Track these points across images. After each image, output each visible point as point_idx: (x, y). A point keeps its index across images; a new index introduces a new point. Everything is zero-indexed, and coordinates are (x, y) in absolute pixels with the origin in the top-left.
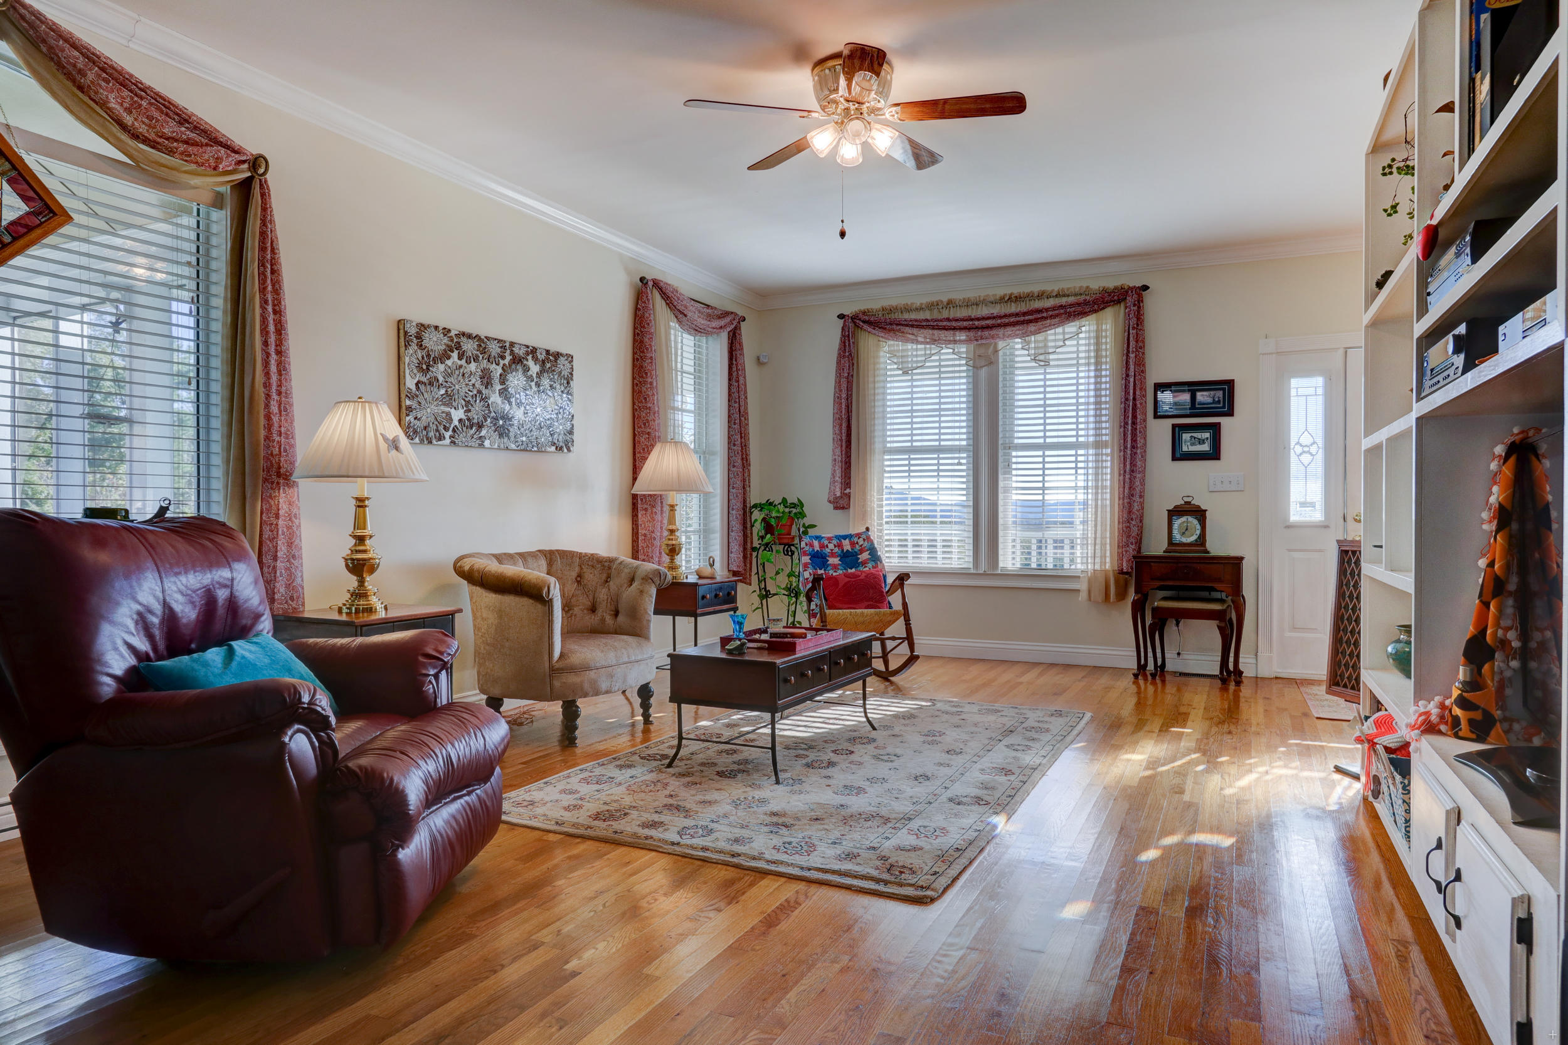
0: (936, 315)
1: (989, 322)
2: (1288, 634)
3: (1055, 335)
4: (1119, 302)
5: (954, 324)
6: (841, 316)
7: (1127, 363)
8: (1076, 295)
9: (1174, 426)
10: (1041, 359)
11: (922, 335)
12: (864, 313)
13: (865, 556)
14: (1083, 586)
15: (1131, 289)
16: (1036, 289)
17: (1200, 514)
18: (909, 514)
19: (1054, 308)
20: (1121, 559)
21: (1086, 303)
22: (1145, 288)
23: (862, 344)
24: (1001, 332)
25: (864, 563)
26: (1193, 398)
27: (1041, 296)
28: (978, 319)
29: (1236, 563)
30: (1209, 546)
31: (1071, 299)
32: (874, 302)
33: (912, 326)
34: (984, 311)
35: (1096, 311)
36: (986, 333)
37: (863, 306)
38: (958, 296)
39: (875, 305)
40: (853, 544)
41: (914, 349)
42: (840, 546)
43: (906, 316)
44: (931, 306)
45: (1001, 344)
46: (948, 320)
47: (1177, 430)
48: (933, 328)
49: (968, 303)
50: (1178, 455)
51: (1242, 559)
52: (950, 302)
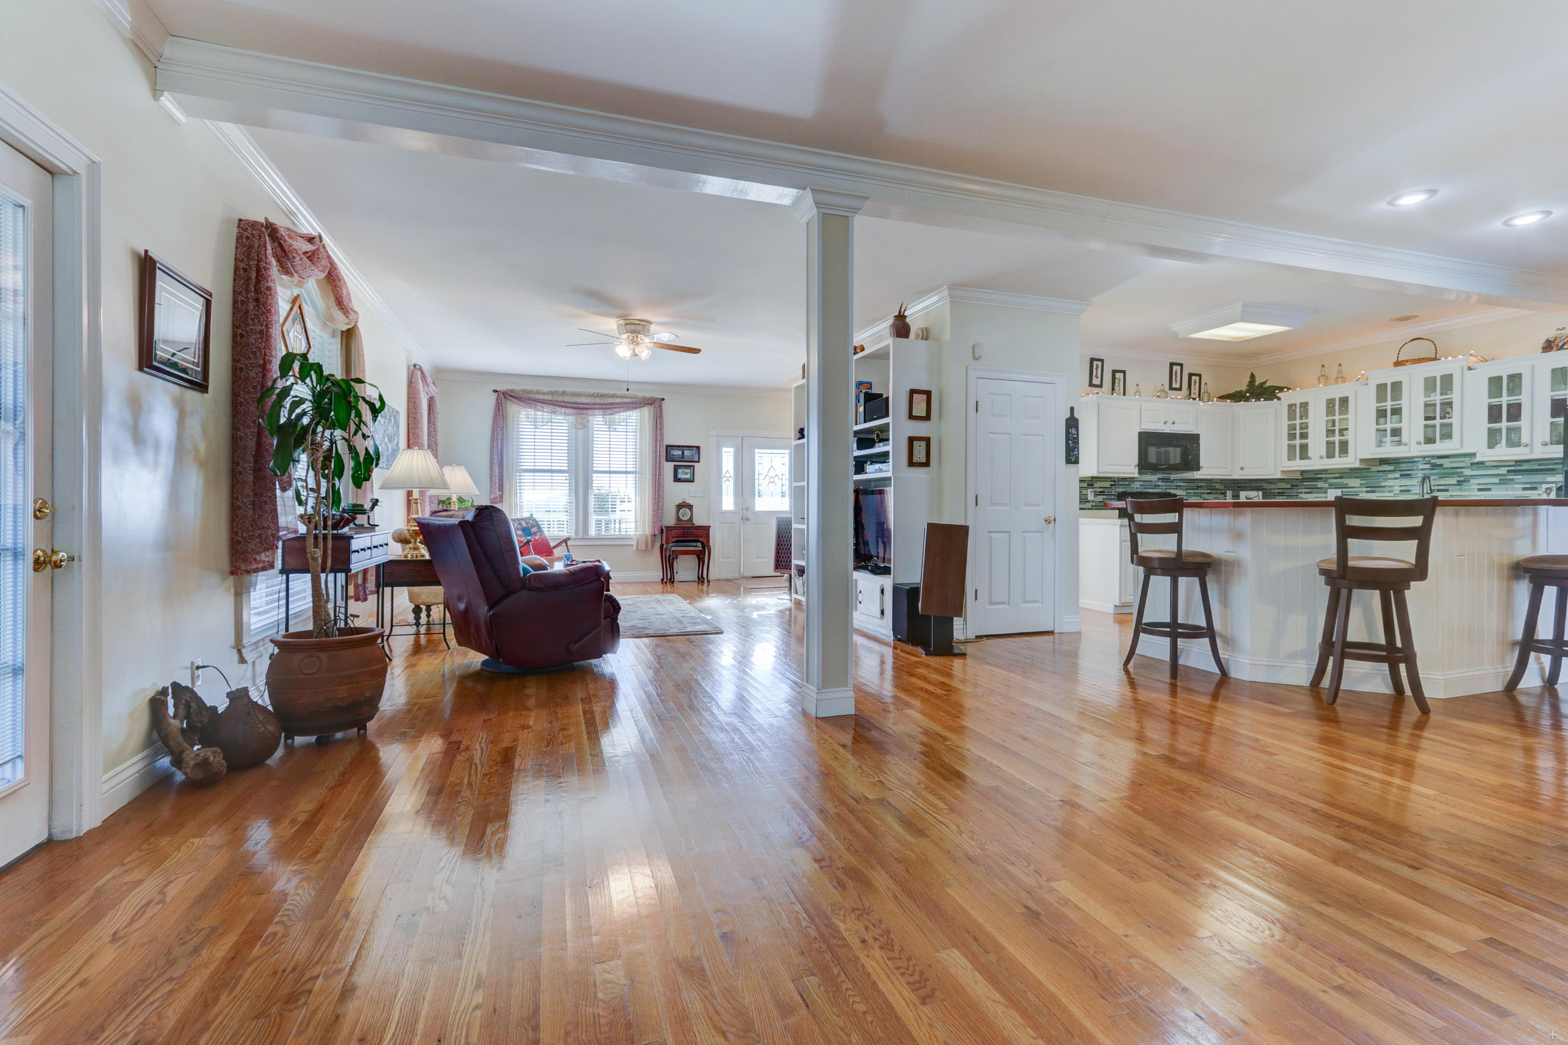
0: (556, 398)
1: (586, 406)
2: (721, 560)
3: (622, 415)
4: (652, 404)
5: (568, 405)
6: (495, 391)
7: (656, 435)
8: (631, 398)
9: (675, 466)
10: (611, 427)
11: (547, 408)
12: (511, 391)
13: (534, 530)
14: (634, 543)
15: (658, 399)
16: (611, 392)
17: (690, 507)
18: (534, 507)
19: (621, 403)
20: (654, 527)
21: (636, 403)
22: (663, 399)
23: (508, 408)
24: (590, 412)
25: (535, 533)
26: (683, 452)
27: (613, 396)
28: (581, 404)
29: (706, 529)
30: (694, 522)
31: (628, 400)
32: (517, 386)
33: (542, 403)
34: (584, 400)
35: (640, 407)
36: (585, 411)
37: (510, 387)
38: (568, 390)
39: (518, 388)
40: (527, 523)
41: (543, 414)
42: (520, 524)
43: (537, 396)
44: (552, 393)
45: (590, 418)
46: (564, 402)
47: (676, 468)
48: (554, 405)
49: (574, 395)
50: (677, 479)
51: (710, 527)
52: (564, 392)
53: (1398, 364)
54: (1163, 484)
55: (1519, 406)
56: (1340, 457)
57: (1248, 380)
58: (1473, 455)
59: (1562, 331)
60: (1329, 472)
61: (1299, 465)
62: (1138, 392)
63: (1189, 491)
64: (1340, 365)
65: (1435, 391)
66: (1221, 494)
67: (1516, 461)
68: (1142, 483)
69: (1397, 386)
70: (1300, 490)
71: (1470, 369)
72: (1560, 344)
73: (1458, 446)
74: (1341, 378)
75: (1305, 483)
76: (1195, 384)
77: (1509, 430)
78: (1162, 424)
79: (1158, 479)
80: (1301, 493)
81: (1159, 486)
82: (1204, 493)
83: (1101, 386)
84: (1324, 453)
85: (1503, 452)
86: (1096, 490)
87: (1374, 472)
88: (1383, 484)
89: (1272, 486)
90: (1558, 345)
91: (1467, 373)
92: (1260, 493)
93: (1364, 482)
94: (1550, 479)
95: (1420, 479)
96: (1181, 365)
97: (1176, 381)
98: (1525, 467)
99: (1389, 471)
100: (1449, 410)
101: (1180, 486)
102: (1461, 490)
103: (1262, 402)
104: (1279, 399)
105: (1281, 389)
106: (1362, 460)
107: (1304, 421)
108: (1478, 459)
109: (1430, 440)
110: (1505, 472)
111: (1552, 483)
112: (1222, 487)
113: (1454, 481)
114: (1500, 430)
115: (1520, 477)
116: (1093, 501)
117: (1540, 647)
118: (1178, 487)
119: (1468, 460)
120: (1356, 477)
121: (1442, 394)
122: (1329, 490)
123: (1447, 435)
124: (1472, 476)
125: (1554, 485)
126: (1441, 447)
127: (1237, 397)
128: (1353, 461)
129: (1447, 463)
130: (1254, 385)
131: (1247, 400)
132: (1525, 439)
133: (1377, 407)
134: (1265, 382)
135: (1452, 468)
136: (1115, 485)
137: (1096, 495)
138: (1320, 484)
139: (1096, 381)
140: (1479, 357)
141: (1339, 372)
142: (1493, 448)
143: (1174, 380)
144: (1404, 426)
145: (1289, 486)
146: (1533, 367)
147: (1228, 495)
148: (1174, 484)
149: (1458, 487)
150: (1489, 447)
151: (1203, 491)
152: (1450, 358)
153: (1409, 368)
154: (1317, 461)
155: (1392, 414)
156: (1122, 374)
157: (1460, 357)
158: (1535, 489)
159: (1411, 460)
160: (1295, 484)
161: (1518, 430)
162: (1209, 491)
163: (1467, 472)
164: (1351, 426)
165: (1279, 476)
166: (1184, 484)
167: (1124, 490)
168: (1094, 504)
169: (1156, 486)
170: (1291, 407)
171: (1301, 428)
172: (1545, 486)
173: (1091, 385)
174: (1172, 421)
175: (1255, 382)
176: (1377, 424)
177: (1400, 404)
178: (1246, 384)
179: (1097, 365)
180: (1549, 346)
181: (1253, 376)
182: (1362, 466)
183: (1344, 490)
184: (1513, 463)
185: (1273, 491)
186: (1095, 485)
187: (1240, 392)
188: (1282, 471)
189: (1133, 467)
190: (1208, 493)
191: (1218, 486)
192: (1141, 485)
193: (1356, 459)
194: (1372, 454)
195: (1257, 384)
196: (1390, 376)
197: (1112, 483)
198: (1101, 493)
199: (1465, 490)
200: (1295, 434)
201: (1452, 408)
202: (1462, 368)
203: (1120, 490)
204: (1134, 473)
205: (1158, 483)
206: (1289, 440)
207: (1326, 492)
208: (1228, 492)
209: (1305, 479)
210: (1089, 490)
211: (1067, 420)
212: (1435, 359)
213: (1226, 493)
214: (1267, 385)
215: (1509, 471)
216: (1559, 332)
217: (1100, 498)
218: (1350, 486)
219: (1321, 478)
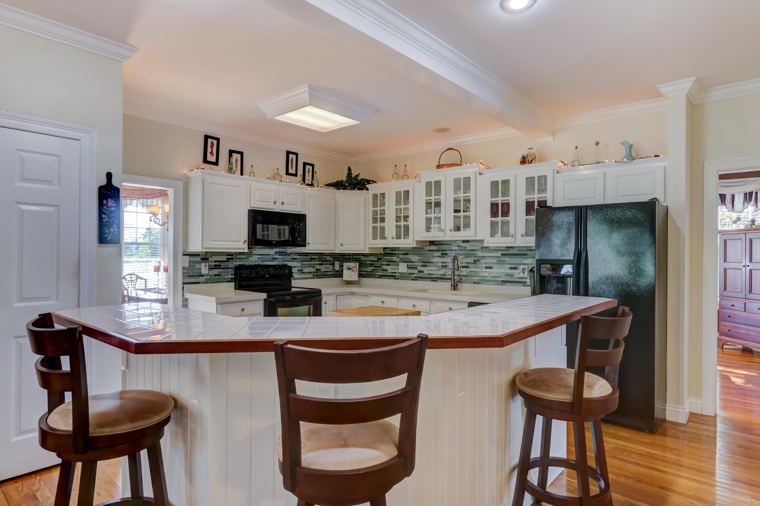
53: (439, 166)
54: (280, 257)
55: (508, 204)
56: (404, 238)
57: (347, 172)
58: (482, 241)
59: (531, 150)
60: (400, 249)
61: (380, 244)
62: (252, 174)
63: (304, 263)
64: (405, 165)
65: (460, 190)
66: (331, 264)
67: (506, 247)
68: (260, 256)
69: (438, 184)
70: (383, 263)
71: (480, 174)
72: (530, 160)
73: (473, 234)
74: (405, 176)
75: (386, 257)
76: (309, 172)
77: (503, 223)
78: (272, 203)
79: (276, 253)
80: (383, 265)
81: (276, 259)
82: (316, 264)
83: (216, 163)
84: (394, 235)
85: (500, 241)
86: (210, 264)
87: (426, 250)
88: (432, 260)
89: (366, 259)
90: (529, 161)
91: (479, 177)
92: (357, 264)
93: (420, 258)
94: (524, 261)
95: (452, 258)
96: (296, 154)
97: (292, 167)
98: (511, 252)
99: (436, 250)
100: (468, 205)
101: (296, 259)
102: (476, 267)
103: (356, 192)
104: (367, 189)
105: (369, 182)
106: (417, 242)
107: (383, 208)
108: (485, 245)
109: (458, 229)
110: (500, 255)
111: (526, 264)
112: (331, 259)
113: (471, 260)
114: (497, 223)
115: (509, 259)
116: (207, 275)
117: (533, 465)
118: (294, 259)
119: (479, 244)
120: (416, 254)
121: (464, 193)
122: (400, 264)
123: (467, 225)
124: (482, 257)
125: (527, 266)
126: (464, 234)
127: (338, 185)
128: (412, 242)
129: (468, 246)
130: (351, 177)
131: (345, 188)
132: (512, 232)
133: (426, 200)
134: (358, 175)
135: (471, 250)
136: (232, 259)
137: (211, 269)
138: (395, 258)
139: (211, 158)
140: (486, 166)
141: (405, 171)
142: (494, 237)
143: (290, 167)
144: (442, 215)
145: (376, 259)
146: (516, 175)
147: (336, 265)
148: (291, 256)
149: (474, 265)
150: (491, 237)
151: (315, 263)
152: (468, 165)
153: (445, 169)
154: (391, 242)
155: (435, 207)
156: (240, 155)
157: (474, 164)
158: (516, 268)
159: (448, 243)
160: (379, 257)
161: (508, 223)
162: (321, 262)
163: (480, 254)
164: (411, 215)
165: (367, 251)
166: (300, 257)
167: (241, 263)
168: (208, 277)
169: (274, 259)
170: (375, 196)
171: (381, 214)
172: (522, 267)
173: (205, 161)
174: (281, 201)
175: (352, 174)
176: (426, 214)
177: (440, 199)
178: (346, 176)
179: (212, 142)
180: (524, 161)
181: (349, 169)
182: (418, 246)
183: (409, 264)
184: (504, 249)
185: (367, 262)
186: (210, 259)
187: (342, 182)
188: (369, 248)
189: (242, 243)
190: (320, 264)
191: (328, 258)
192: (258, 258)
193: (414, 241)
194: (423, 237)
195: (353, 176)
196: (434, 175)
197: (229, 257)
198: (217, 267)
199: (478, 267)
200: (377, 218)
201: (470, 204)
202: (476, 172)
203: (238, 263)
204: (244, 249)
205: (275, 257)
206: (373, 223)
207: (398, 265)
208: (336, 263)
209: (386, 254)
210: (203, 265)
211: (101, 188)
212: (461, 165)
213: (334, 264)
214: (360, 178)
215: (502, 254)
216: (529, 151)
217: (216, 272)
218: (412, 261)
219: (395, 254)
